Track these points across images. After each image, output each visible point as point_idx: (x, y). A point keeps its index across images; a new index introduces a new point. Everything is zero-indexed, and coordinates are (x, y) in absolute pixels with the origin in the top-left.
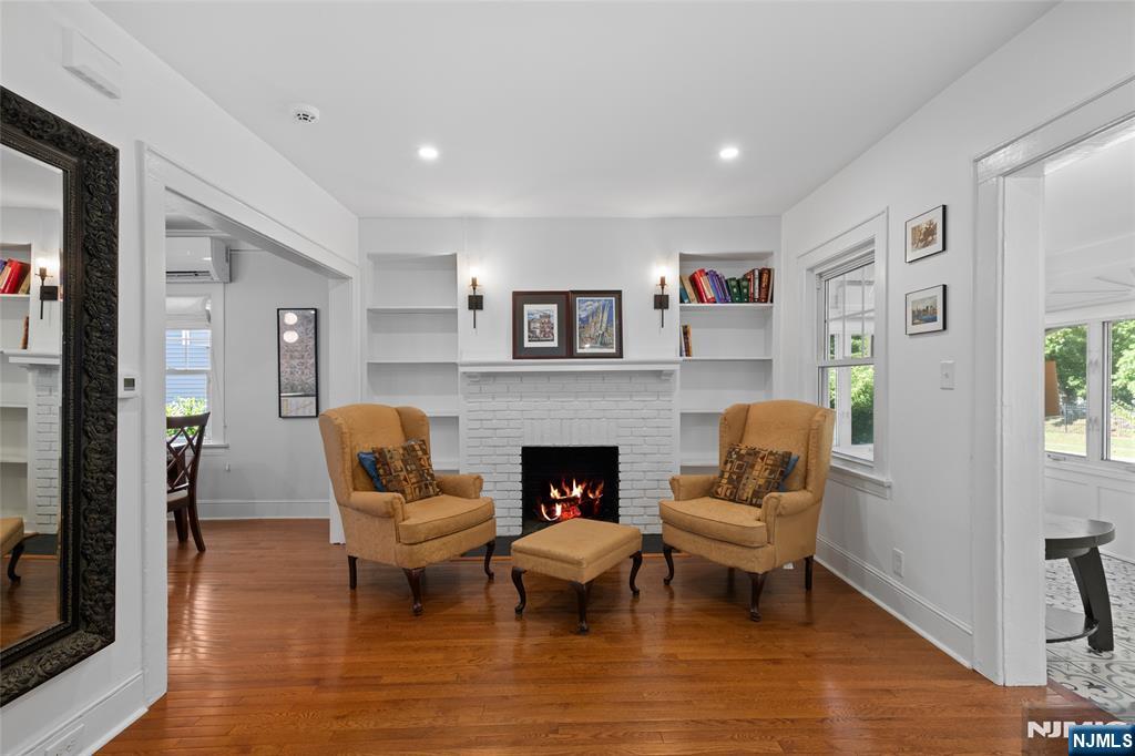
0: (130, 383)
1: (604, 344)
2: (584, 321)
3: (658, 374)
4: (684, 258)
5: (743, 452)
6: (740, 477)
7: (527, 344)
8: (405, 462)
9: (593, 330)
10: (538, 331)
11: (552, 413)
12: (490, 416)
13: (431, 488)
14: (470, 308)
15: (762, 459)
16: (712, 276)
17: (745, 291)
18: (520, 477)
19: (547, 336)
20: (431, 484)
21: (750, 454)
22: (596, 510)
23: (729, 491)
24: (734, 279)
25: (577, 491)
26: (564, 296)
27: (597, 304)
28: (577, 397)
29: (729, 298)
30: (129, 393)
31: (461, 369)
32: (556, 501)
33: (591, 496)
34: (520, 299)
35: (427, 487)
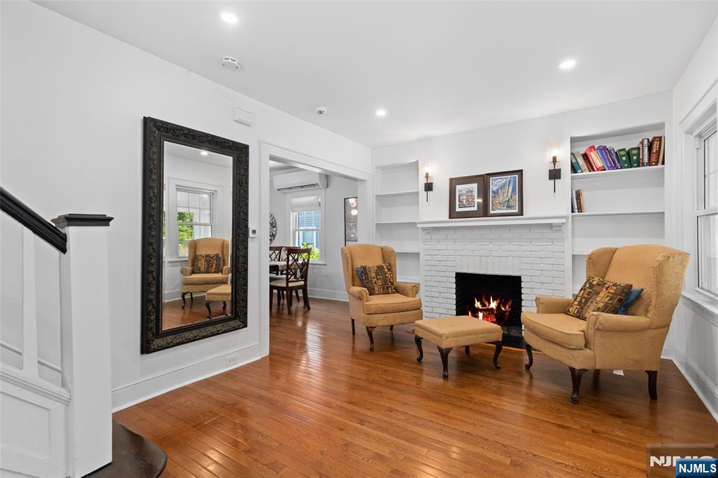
0: (254, 232)
1: (509, 207)
2: (496, 193)
3: (550, 226)
4: (574, 141)
5: (595, 283)
6: (587, 301)
7: (458, 210)
8: (377, 274)
9: (501, 198)
10: (465, 201)
11: (474, 252)
12: (437, 253)
13: (390, 289)
14: (425, 190)
15: (607, 289)
16: (601, 150)
17: (635, 158)
18: (454, 291)
19: (470, 204)
20: (390, 287)
21: (599, 285)
22: (506, 319)
23: (576, 310)
24: (624, 149)
25: (493, 305)
26: (482, 178)
27: (504, 181)
28: (491, 242)
29: (618, 165)
30: (254, 236)
31: (418, 226)
32: (478, 310)
33: (503, 309)
34: (454, 183)
35: (387, 288)
